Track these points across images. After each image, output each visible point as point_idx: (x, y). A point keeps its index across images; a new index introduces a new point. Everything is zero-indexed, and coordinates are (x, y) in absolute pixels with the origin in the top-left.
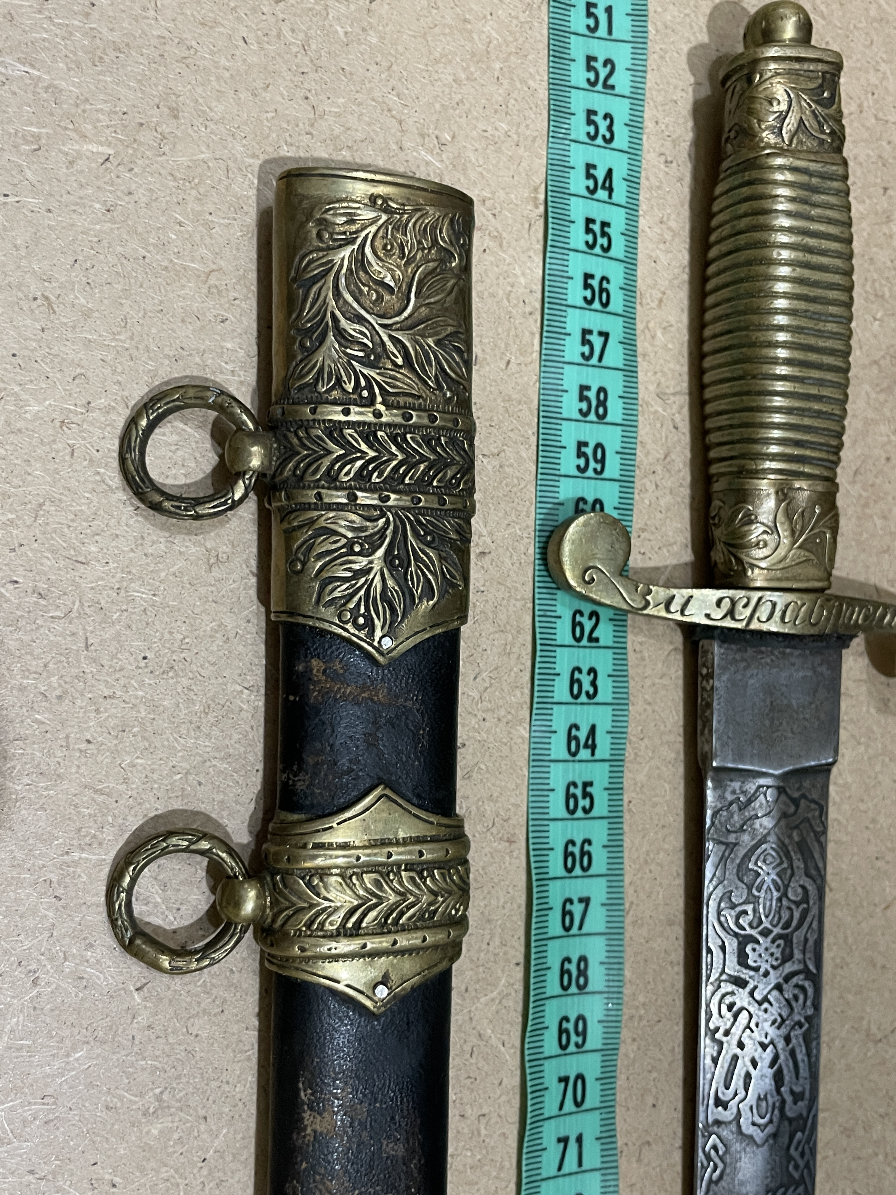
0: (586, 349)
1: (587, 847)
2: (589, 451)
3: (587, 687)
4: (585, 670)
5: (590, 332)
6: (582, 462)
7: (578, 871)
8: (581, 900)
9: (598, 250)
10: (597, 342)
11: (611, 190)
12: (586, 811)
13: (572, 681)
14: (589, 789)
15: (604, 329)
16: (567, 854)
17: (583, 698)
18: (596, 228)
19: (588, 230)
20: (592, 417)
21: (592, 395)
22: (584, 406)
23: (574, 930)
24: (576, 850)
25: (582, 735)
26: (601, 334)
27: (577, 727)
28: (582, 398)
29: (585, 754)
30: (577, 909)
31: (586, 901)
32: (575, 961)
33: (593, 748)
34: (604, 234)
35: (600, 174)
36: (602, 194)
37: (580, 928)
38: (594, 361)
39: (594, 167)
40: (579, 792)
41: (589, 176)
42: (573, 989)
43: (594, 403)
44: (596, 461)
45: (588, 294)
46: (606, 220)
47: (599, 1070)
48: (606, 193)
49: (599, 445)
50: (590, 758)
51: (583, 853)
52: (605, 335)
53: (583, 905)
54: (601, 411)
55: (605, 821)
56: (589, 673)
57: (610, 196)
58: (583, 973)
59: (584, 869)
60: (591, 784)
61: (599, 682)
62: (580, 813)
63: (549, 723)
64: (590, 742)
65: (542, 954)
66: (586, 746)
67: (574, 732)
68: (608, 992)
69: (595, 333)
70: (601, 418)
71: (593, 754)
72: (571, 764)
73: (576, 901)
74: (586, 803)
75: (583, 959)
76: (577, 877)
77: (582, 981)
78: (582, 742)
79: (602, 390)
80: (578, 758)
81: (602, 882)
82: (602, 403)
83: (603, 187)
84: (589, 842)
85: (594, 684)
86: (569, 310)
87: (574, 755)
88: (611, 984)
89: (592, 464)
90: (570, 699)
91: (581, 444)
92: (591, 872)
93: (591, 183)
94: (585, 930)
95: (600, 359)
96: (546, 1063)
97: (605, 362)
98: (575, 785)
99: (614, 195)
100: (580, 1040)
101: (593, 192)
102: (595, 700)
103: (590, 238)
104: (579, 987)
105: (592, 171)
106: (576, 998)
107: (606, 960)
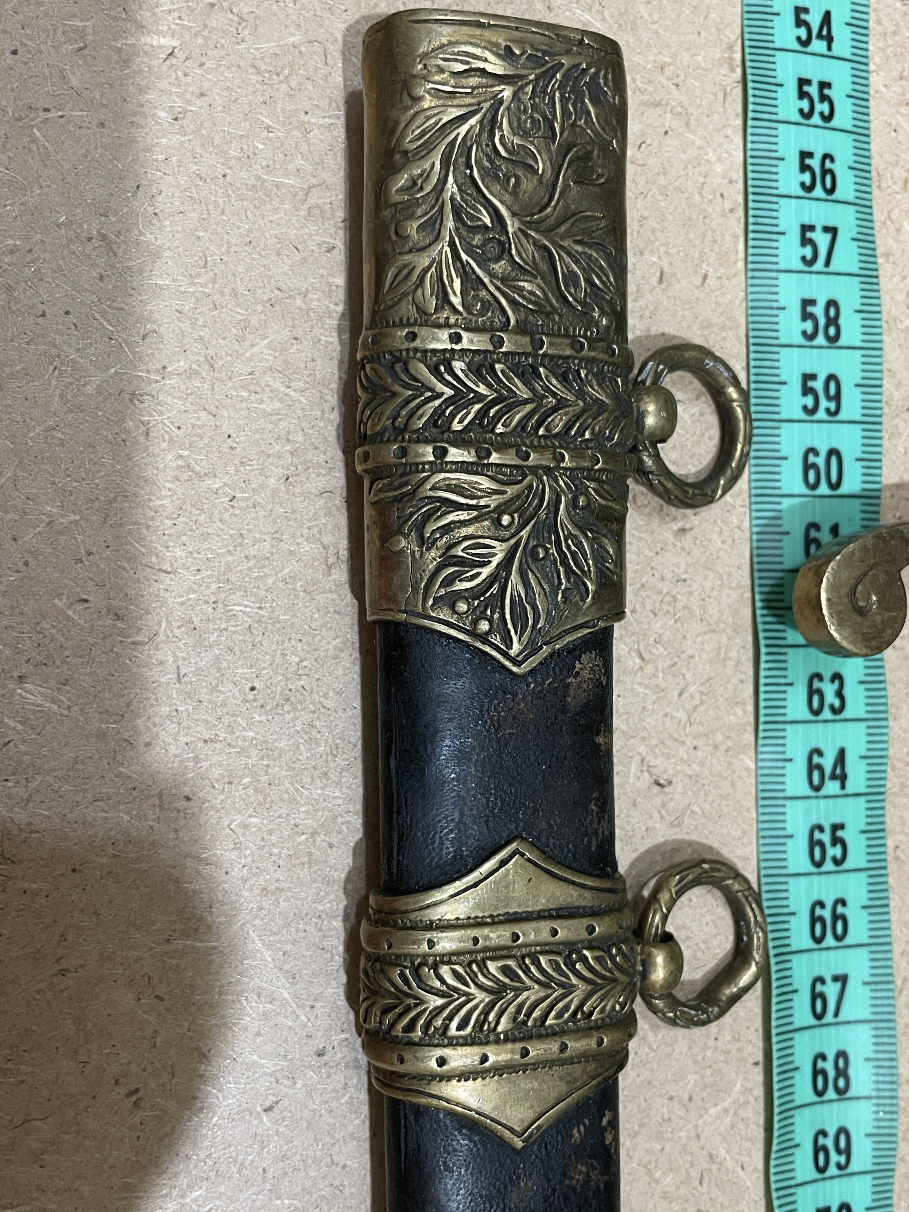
0: (808, 252)
1: (840, 910)
2: (818, 385)
3: (831, 698)
4: (827, 676)
5: (812, 228)
6: (809, 401)
7: (830, 940)
8: (835, 979)
9: (816, 119)
10: (822, 240)
11: (830, 40)
12: (837, 862)
13: (811, 692)
14: (840, 833)
15: (831, 224)
16: (814, 919)
17: (827, 714)
18: (813, 90)
19: (802, 95)
20: (820, 340)
21: (818, 310)
22: (809, 326)
23: (829, 1018)
24: (827, 914)
25: (828, 762)
26: (826, 229)
27: (818, 752)
28: (806, 316)
29: (832, 787)
30: (831, 990)
31: (842, 979)
32: (831, 1057)
33: (843, 779)
34: (824, 98)
35: (814, 19)
36: (818, 46)
37: (836, 1014)
38: (819, 265)
39: (806, 11)
40: (826, 838)
41: (799, 23)
42: (831, 1094)
43: (822, 321)
44: (829, 398)
45: (806, 178)
46: (826, 79)
47: (870, 1197)
48: (824, 44)
49: (831, 377)
50: (839, 792)
51: (835, 917)
52: (833, 231)
53: (838, 985)
54: (832, 331)
55: (864, 874)
56: (832, 681)
57: (829, 48)
58: (842, 1072)
59: (838, 938)
60: (842, 827)
61: (846, 692)
62: (829, 866)
63: (780, 749)
64: (838, 771)
65: (787, 1050)
66: (833, 777)
67: (816, 759)
68: (878, 1097)
69: (819, 229)
70: (833, 340)
71: (843, 787)
72: (814, 802)
73: (828, 979)
74: (837, 851)
75: (842, 1054)
76: (828, 949)
77: (841, 1083)
78: (828, 771)
79: (832, 303)
80: (823, 792)
81: (863, 954)
82: (833, 321)
83: (820, 36)
84: (844, 903)
85: (840, 694)
86: (782, 201)
87: (817, 789)
88: (881, 1086)
89: (824, 403)
90: (809, 716)
91: (808, 377)
92: (848, 941)
93: (803, 33)
94: (842, 1017)
95: (828, 263)
96: (800, 1191)
97: (834, 266)
98: (821, 829)
99: (834, 45)
100: (842, 1159)
101: (805, 43)
102: (843, 716)
103: (805, 105)
104: (838, 1090)
105: (803, 16)
106: (835, 1105)
107: (874, 1056)
